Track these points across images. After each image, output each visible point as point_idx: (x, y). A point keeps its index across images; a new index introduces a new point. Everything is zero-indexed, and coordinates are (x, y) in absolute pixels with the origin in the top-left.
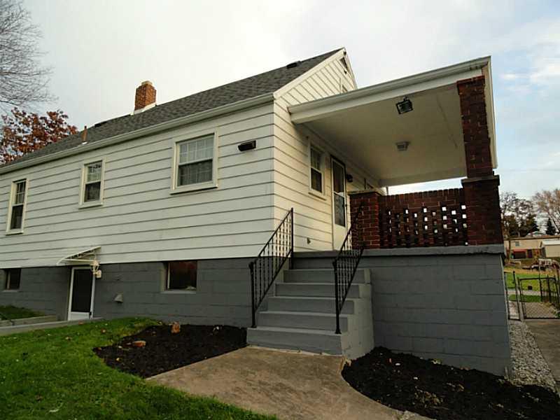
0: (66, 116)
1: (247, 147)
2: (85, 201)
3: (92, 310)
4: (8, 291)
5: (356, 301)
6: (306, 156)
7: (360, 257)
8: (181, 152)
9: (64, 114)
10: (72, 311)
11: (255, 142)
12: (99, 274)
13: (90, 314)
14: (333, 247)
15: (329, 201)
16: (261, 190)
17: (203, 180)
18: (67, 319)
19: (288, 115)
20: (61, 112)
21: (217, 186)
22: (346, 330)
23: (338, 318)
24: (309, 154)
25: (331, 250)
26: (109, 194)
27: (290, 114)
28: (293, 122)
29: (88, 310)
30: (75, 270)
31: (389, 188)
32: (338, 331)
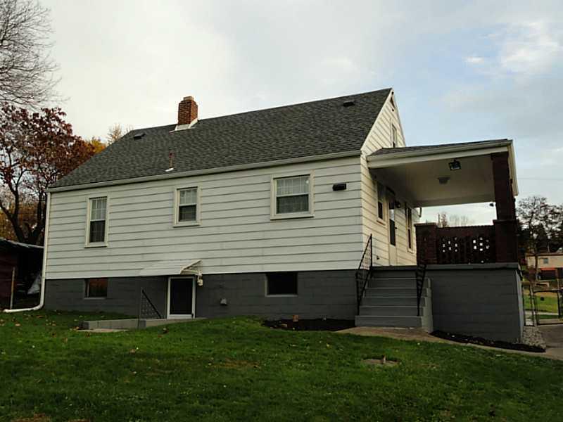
0: (63, 114)
1: (339, 188)
2: (179, 221)
3: (193, 312)
4: (87, 298)
5: (426, 298)
6: (374, 191)
7: (425, 271)
8: (278, 186)
9: (61, 111)
10: (171, 313)
11: (345, 185)
12: (201, 282)
13: (193, 315)
14: (389, 263)
15: (386, 227)
16: (352, 221)
17: (298, 210)
18: (166, 317)
19: (365, 162)
20: (60, 109)
21: (314, 215)
22: (422, 315)
23: (418, 308)
24: (376, 190)
25: (387, 265)
26: (205, 216)
27: (368, 162)
28: (369, 168)
29: (190, 312)
30: (172, 280)
31: (423, 208)
32: (418, 315)
